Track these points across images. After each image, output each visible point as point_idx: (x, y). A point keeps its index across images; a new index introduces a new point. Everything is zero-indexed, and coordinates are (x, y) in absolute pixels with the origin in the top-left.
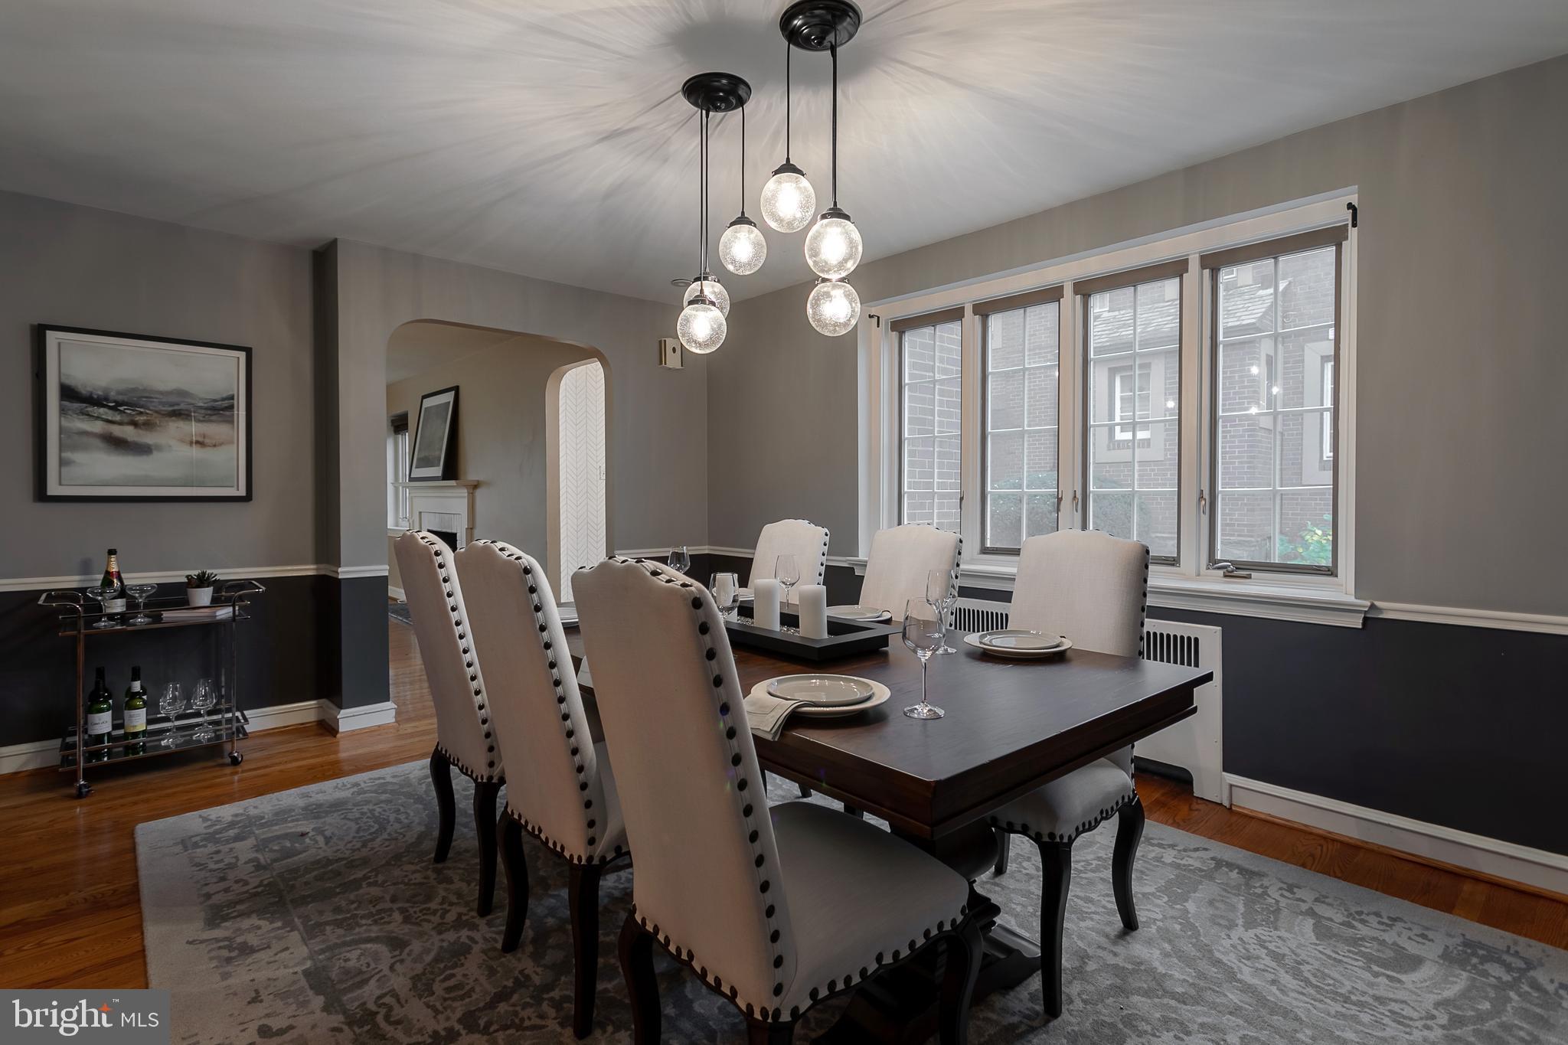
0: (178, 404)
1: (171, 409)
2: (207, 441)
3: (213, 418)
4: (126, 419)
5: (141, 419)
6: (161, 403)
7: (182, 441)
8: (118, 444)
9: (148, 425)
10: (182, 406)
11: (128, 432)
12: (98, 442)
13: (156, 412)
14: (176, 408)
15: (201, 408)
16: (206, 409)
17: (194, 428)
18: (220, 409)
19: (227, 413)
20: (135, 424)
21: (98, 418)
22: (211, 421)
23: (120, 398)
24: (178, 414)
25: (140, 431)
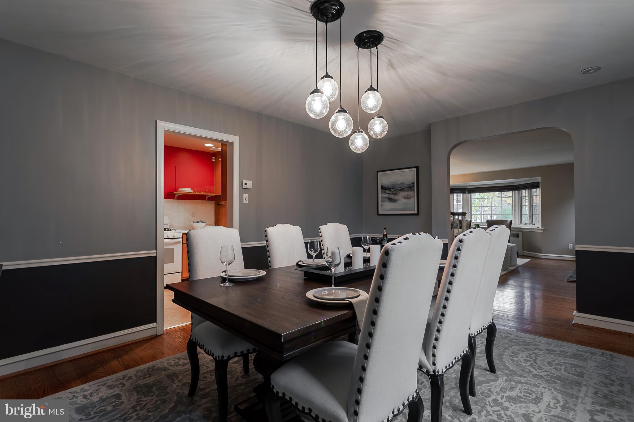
0: (402, 187)
1: (400, 189)
2: (408, 197)
3: (409, 190)
4: (392, 193)
5: (394, 192)
6: (398, 187)
7: (403, 198)
8: (391, 200)
9: (395, 194)
10: (403, 187)
11: (392, 196)
12: (387, 199)
13: (397, 190)
14: (401, 188)
15: (406, 187)
16: (408, 187)
17: (404, 193)
18: (410, 187)
19: (412, 188)
20: (393, 194)
21: (387, 193)
22: (409, 191)
23: (391, 187)
24: (402, 190)
25: (395, 196)
